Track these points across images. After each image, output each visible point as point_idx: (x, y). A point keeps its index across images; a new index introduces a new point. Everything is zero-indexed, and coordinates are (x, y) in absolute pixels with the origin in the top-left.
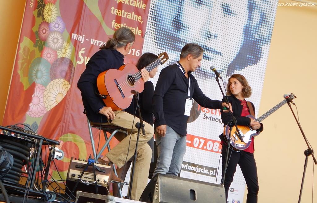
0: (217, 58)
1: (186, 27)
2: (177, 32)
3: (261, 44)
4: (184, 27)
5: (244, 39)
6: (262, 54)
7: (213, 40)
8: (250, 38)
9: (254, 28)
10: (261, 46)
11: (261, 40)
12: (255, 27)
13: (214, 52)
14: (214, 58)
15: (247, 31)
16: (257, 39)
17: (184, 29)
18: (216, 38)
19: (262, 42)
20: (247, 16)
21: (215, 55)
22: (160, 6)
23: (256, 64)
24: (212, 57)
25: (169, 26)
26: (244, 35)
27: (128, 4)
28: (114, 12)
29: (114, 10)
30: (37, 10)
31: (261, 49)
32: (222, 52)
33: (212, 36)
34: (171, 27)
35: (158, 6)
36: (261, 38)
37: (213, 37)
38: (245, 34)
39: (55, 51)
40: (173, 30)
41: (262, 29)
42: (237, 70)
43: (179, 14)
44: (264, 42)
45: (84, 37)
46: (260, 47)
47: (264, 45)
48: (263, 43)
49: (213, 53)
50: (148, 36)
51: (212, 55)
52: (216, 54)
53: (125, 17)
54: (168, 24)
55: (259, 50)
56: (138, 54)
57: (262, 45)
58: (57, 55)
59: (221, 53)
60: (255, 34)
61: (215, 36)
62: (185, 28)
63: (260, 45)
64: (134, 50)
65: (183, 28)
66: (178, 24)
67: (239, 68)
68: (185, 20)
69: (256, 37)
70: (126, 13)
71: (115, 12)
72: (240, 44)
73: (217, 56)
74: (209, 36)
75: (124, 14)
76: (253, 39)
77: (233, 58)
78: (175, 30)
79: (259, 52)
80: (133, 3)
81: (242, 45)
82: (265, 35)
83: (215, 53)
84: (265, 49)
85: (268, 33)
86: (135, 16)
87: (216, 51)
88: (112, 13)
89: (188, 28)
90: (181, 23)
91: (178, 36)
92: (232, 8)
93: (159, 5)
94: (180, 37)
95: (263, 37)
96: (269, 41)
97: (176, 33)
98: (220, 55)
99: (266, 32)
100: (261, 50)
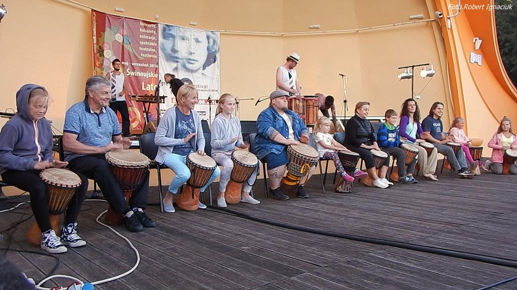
0: (196, 63)
2: (174, 54)
4: (177, 51)
5: (208, 53)
6: (217, 58)
7: (193, 55)
8: (210, 51)
9: (211, 47)
15: (208, 49)
19: (216, 52)
20: (207, 42)
23: (215, 63)
24: (194, 63)
26: (207, 51)
27: (147, 44)
30: (99, 54)
32: (198, 60)
34: (171, 52)
41: (215, 47)
42: (207, 67)
43: (174, 46)
45: (128, 63)
50: (161, 58)
54: (169, 51)
57: (216, 54)
60: (212, 49)
61: (193, 53)
66: (174, 51)
68: (177, 48)
70: (147, 49)
72: (206, 55)
74: (191, 54)
76: (212, 52)
77: (204, 62)
80: (150, 44)
82: (217, 49)
83: (195, 61)
84: (218, 55)
86: (152, 49)
88: (140, 50)
89: (179, 51)
92: (199, 40)
93: (163, 43)
94: (176, 56)
96: (219, 51)
100: (216, 56)
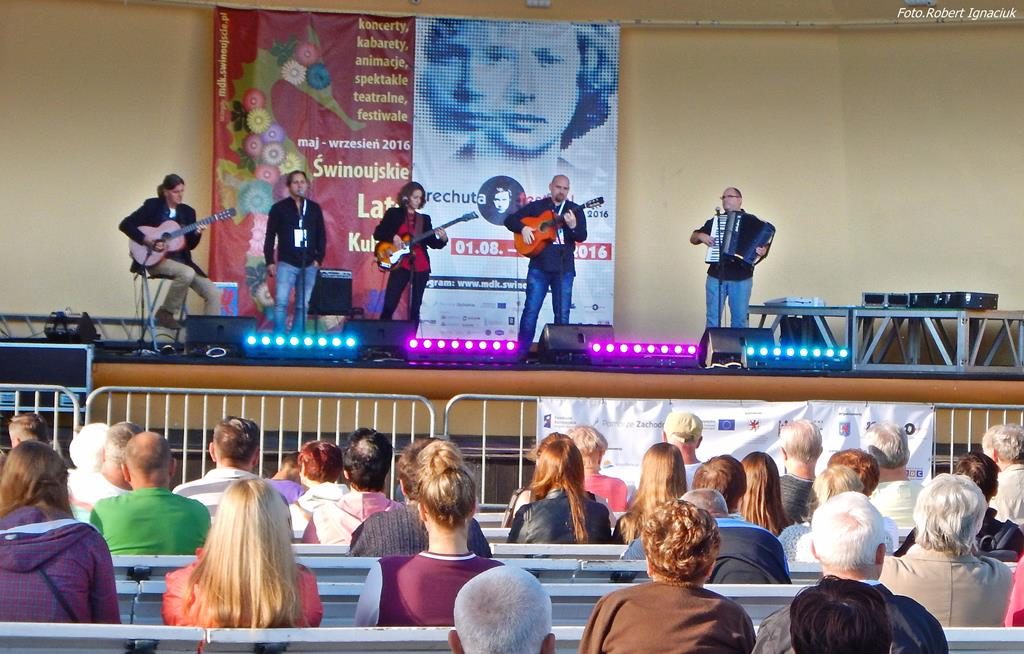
0: (539, 128)
1: (479, 96)
2: (465, 105)
3: (606, 95)
4: (475, 95)
5: (580, 93)
6: (609, 109)
7: (528, 103)
8: (587, 89)
9: (591, 75)
10: (606, 98)
11: (604, 90)
12: (593, 73)
13: (534, 119)
14: (535, 128)
16: (598, 89)
17: (475, 99)
18: (533, 99)
19: (606, 91)
20: (579, 59)
21: (536, 124)
23: (603, 124)
24: (531, 128)
25: (449, 99)
26: (578, 87)
27: (379, 83)
30: (232, 123)
31: (606, 102)
32: (546, 118)
33: (527, 98)
34: (453, 100)
35: (428, 75)
36: (604, 86)
37: (529, 99)
39: (276, 168)
40: (456, 103)
41: (603, 73)
42: (575, 138)
43: (463, 80)
44: (609, 91)
45: (317, 142)
46: (604, 100)
47: (609, 95)
49: (532, 121)
51: (532, 124)
52: (538, 122)
53: (377, 101)
55: (604, 104)
56: (407, 146)
58: (279, 172)
59: (544, 119)
60: (594, 82)
61: (531, 98)
62: (477, 97)
63: (604, 97)
64: (400, 142)
65: (474, 97)
66: (463, 94)
69: (596, 87)
70: (378, 96)
71: (360, 98)
72: (574, 101)
73: (539, 124)
74: (522, 99)
75: (375, 98)
76: (592, 91)
77: (567, 122)
78: (460, 104)
79: (604, 107)
80: (387, 81)
81: (577, 101)
82: (609, 81)
83: (536, 121)
86: (393, 96)
87: (536, 117)
88: (356, 100)
89: (482, 96)
90: (469, 92)
91: (467, 111)
92: (553, 53)
93: (430, 74)
94: (470, 111)
95: (606, 84)
96: (617, 88)
97: (464, 107)
98: (545, 122)
99: (610, 77)
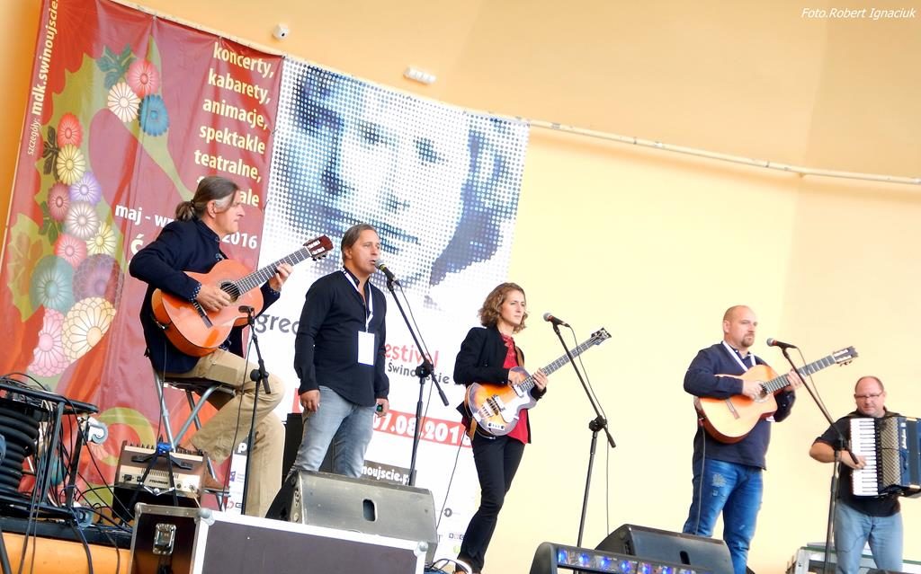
0: (409, 249)
1: (350, 188)
2: (333, 199)
3: (498, 218)
4: (346, 187)
5: (464, 209)
6: (500, 239)
7: (401, 212)
8: (474, 206)
9: (482, 187)
10: (497, 223)
11: (497, 211)
12: (484, 186)
13: (404, 236)
14: (405, 248)
15: (468, 193)
16: (488, 208)
17: (345, 192)
18: (406, 208)
19: (499, 214)
20: (468, 163)
21: (406, 243)
22: (295, 147)
23: (489, 259)
24: (400, 247)
25: (315, 186)
26: (462, 202)
27: (229, 143)
28: (200, 160)
29: (200, 157)
30: (43, 160)
31: (497, 228)
32: (419, 237)
33: (400, 204)
34: (319, 187)
35: (291, 146)
36: (498, 206)
37: (402, 207)
38: (465, 200)
39: (82, 242)
40: (323, 193)
41: (498, 188)
42: (450, 272)
43: (333, 162)
44: (503, 214)
45: (140, 213)
46: (495, 225)
47: (502, 219)
48: (501, 216)
49: (402, 238)
50: (272, 207)
52: (408, 241)
53: (224, 169)
54: (313, 183)
55: (494, 230)
56: (253, 244)
57: (500, 221)
58: (85, 250)
59: (417, 239)
60: (485, 198)
61: (404, 205)
62: (347, 190)
63: (495, 220)
64: (245, 235)
65: (344, 189)
66: (332, 183)
67: (456, 268)
68: (344, 173)
69: (486, 206)
70: (226, 162)
71: (203, 160)
72: (455, 220)
73: (410, 244)
74: (393, 205)
75: (222, 163)
76: (481, 210)
77: (442, 248)
78: (327, 194)
79: (493, 235)
80: (240, 142)
81: (459, 221)
82: (505, 200)
83: (406, 239)
84: (505, 228)
85: (511, 196)
86: (245, 167)
87: (407, 234)
88: (198, 162)
89: (354, 189)
90: (338, 180)
91: (334, 207)
92: (437, 148)
93: (293, 144)
94: (338, 208)
95: (500, 204)
96: (514, 211)
97: (331, 201)
98: (417, 243)
99: (506, 195)
100: (498, 231)
